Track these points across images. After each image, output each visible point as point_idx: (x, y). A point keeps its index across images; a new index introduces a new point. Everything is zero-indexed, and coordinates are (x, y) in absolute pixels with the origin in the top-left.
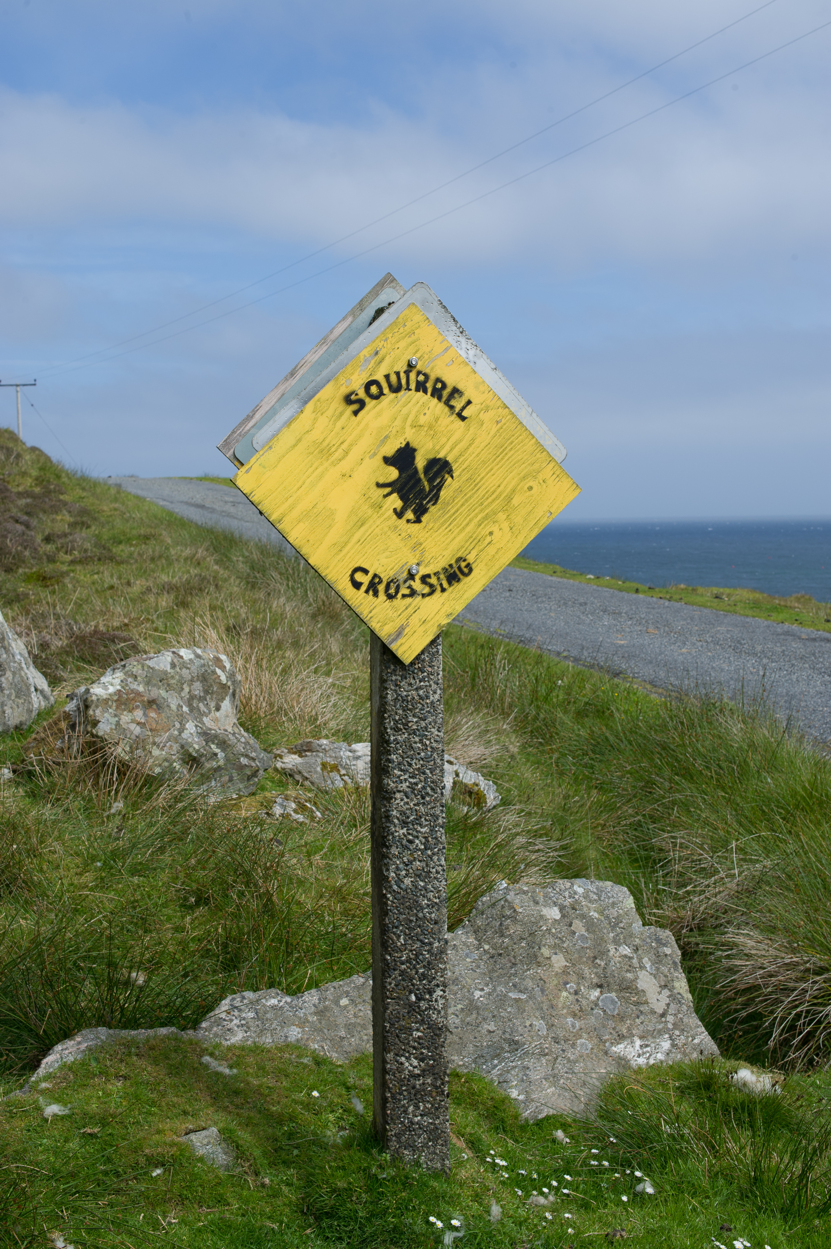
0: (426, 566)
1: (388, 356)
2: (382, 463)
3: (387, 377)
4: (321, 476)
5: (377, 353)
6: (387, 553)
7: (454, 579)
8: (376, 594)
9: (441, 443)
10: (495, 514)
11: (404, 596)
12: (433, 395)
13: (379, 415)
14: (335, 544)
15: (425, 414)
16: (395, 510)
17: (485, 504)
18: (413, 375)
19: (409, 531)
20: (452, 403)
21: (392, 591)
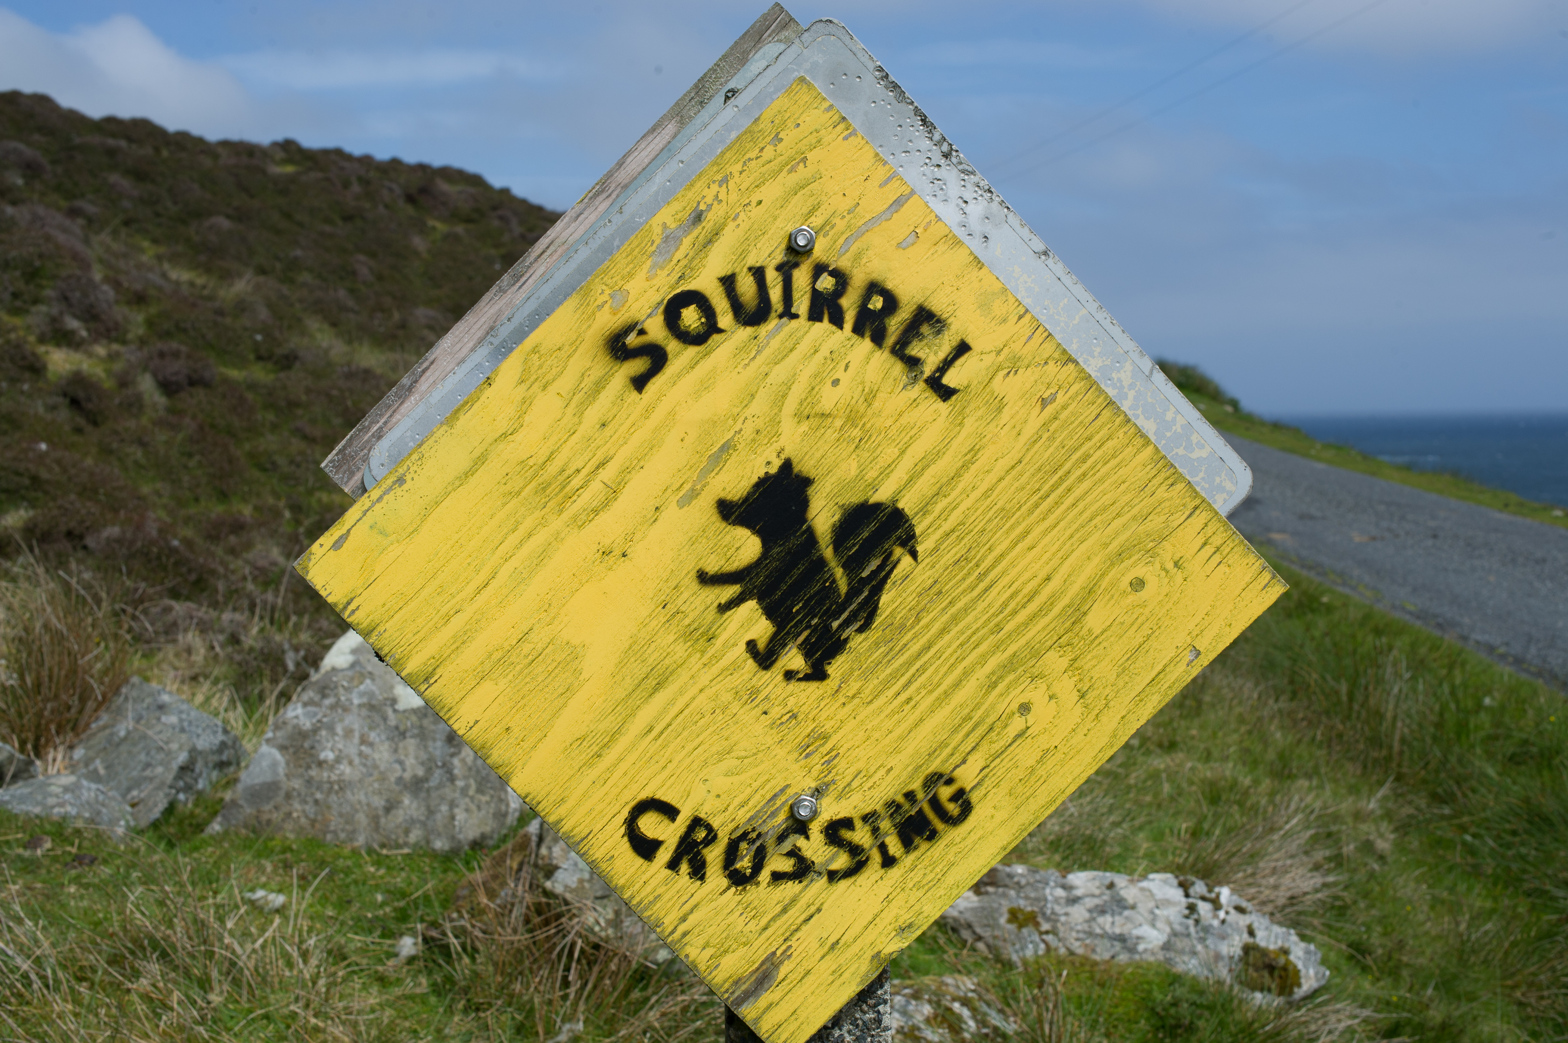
0: (839, 797)
1: (731, 225)
2: (715, 517)
3: (728, 282)
4: (542, 556)
5: (698, 217)
6: (730, 763)
7: (920, 833)
8: (698, 871)
9: (882, 462)
10: (1037, 654)
11: (777, 877)
12: (858, 330)
13: (705, 386)
14: (583, 739)
15: (836, 383)
16: (751, 645)
17: (1009, 627)
18: (801, 277)
19: (791, 701)
20: (915, 350)
21: (744, 864)
